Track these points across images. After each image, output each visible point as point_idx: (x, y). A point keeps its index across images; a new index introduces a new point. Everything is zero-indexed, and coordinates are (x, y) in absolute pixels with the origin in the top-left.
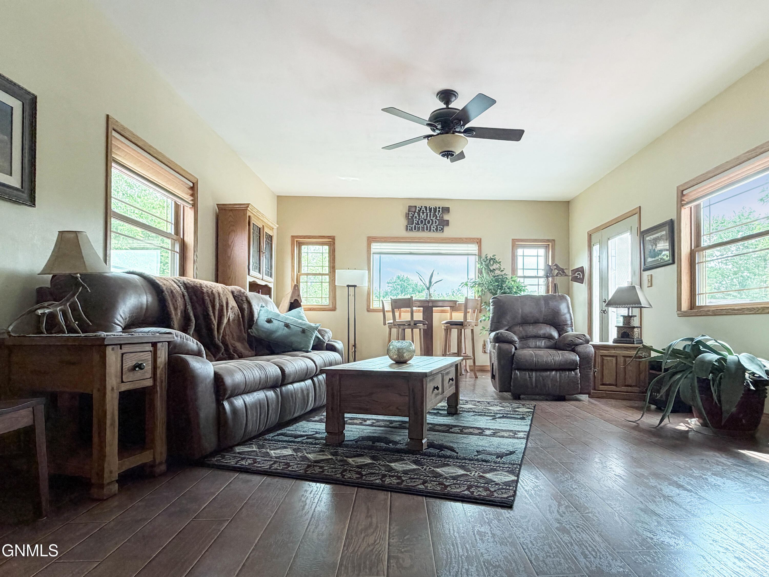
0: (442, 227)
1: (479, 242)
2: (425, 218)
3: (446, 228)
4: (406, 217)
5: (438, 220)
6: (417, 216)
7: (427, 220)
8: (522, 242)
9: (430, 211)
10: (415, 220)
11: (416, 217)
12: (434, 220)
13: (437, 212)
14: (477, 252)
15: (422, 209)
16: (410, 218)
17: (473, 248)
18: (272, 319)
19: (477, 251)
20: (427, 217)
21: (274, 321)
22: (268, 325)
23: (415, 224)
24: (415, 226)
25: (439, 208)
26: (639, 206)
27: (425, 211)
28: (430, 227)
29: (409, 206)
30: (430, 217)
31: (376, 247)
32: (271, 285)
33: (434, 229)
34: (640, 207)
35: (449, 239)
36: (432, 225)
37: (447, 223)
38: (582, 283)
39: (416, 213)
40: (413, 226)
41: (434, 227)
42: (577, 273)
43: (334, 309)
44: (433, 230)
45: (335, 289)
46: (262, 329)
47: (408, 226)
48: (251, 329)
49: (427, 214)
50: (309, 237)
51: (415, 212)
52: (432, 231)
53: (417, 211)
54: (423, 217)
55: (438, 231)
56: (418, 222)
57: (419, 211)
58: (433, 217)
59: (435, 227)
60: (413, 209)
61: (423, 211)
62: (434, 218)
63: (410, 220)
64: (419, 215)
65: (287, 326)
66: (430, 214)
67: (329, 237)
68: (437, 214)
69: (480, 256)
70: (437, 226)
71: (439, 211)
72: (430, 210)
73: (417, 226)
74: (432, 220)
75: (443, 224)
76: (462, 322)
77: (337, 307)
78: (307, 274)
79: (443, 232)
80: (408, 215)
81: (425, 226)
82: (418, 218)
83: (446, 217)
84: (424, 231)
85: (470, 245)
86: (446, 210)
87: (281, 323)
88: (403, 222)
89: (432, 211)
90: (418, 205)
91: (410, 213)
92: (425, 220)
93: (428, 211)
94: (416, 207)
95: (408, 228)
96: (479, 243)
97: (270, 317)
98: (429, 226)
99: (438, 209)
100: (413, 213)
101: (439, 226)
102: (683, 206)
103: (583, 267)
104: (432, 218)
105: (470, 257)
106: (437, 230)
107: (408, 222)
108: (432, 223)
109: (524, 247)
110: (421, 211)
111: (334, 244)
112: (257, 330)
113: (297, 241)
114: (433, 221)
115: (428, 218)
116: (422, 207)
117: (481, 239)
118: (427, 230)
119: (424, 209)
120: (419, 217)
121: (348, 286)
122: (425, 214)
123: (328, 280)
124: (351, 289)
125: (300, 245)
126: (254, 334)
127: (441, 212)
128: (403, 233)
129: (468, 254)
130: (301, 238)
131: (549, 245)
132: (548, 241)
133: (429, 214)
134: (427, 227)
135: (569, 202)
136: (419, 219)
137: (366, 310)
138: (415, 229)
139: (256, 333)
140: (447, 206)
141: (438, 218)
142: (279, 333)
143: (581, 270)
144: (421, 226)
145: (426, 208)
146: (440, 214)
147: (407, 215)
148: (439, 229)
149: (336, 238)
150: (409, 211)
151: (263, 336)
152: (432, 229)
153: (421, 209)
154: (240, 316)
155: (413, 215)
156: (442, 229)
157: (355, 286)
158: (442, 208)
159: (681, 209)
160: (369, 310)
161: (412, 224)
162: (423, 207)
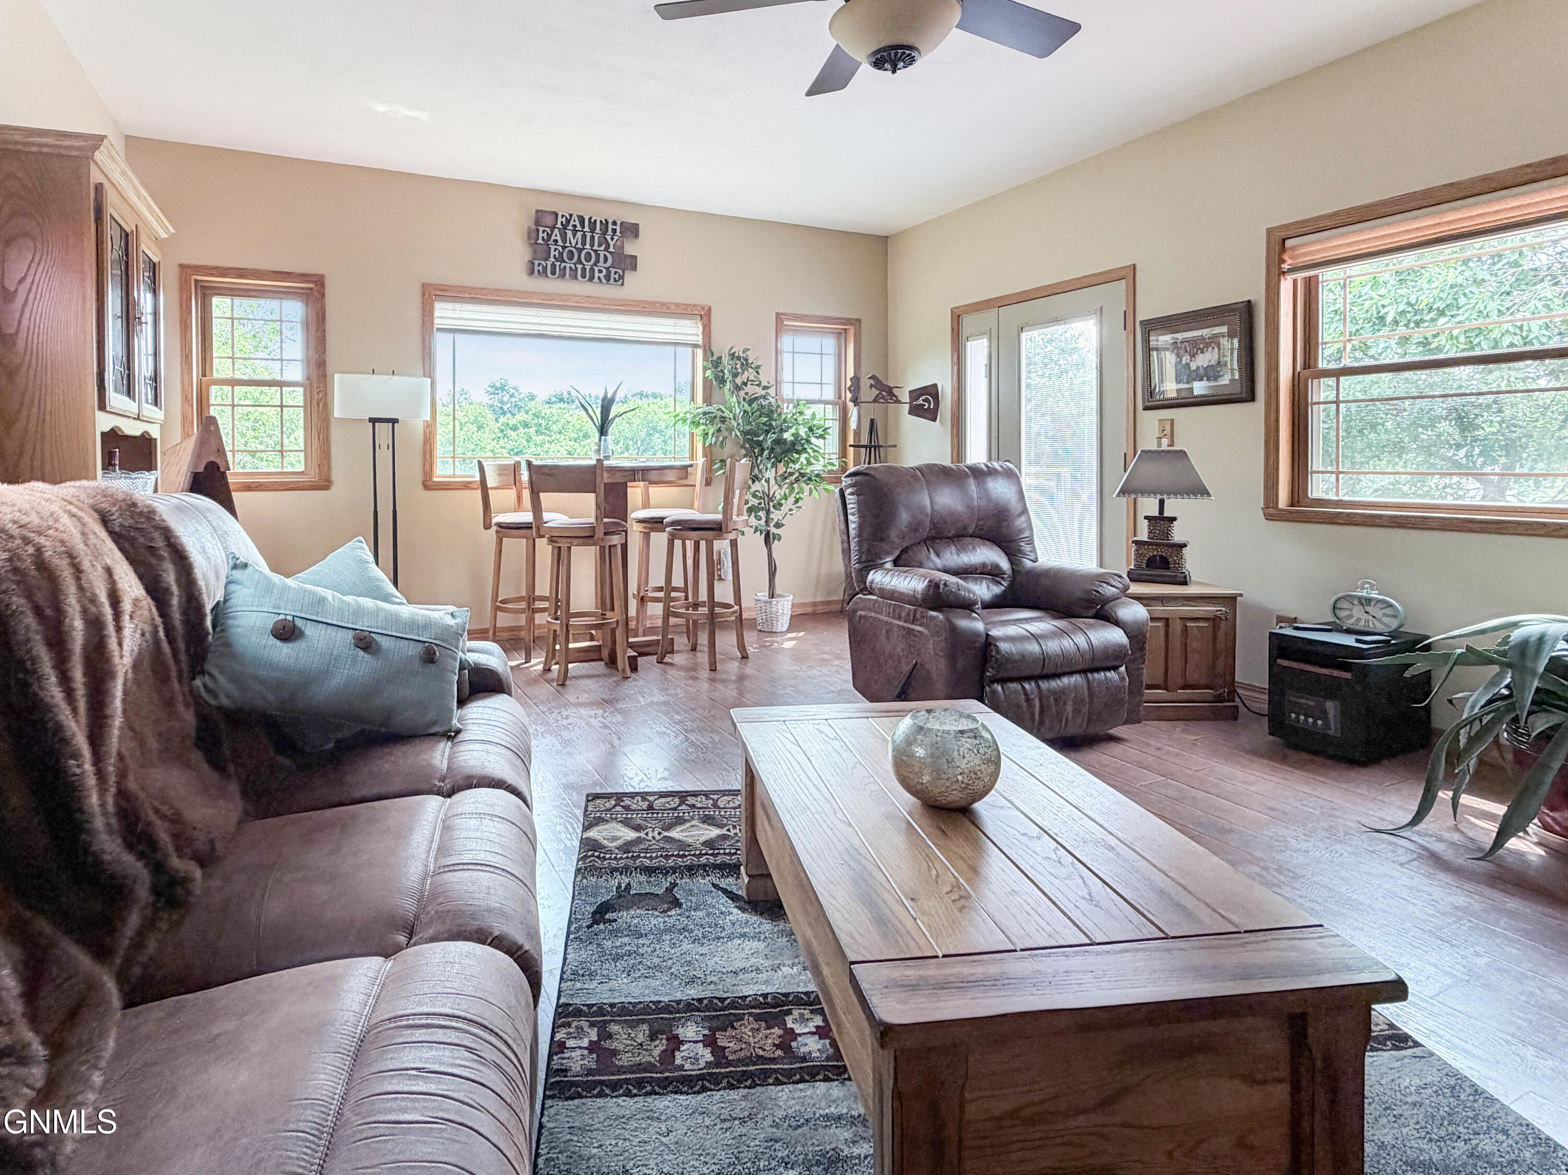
0: (620, 271)
1: (705, 316)
2: (579, 246)
3: (629, 276)
4: (529, 238)
5: (610, 252)
6: (559, 238)
7: (584, 252)
8: (796, 321)
9: (593, 230)
10: (553, 247)
11: (556, 241)
12: (602, 254)
13: (610, 232)
14: (699, 340)
15: (572, 223)
16: (540, 241)
17: (691, 330)
18: (299, 622)
19: (701, 337)
20: (584, 243)
21: (310, 630)
22: (283, 652)
23: (552, 259)
24: (553, 266)
25: (614, 223)
26: (1132, 263)
27: (579, 228)
28: (592, 270)
29: (537, 211)
30: (592, 245)
31: (445, 313)
32: (155, 432)
33: (602, 275)
34: (1134, 265)
35: (638, 303)
36: (595, 264)
37: (632, 263)
38: (934, 420)
39: (556, 231)
40: (549, 263)
41: (600, 271)
42: (923, 397)
43: (324, 484)
44: (599, 278)
45: (327, 428)
46: (262, 672)
47: (536, 262)
48: (203, 672)
49: (584, 236)
50: (241, 273)
51: (553, 228)
52: (596, 280)
53: (559, 225)
54: (574, 243)
55: (612, 281)
56: (561, 254)
57: (565, 227)
58: (600, 246)
59: (604, 271)
60: (549, 221)
61: (575, 226)
62: (602, 248)
63: (539, 248)
64: (564, 238)
65: (365, 643)
66: (592, 238)
67: (304, 277)
68: (608, 238)
69: (707, 348)
70: (607, 269)
71: (614, 231)
72: (593, 225)
73: (558, 264)
74: (596, 251)
75: (623, 266)
76: (720, 524)
77: (334, 478)
78: (234, 383)
79: (622, 284)
80: (534, 235)
81: (579, 267)
82: (560, 243)
83: (630, 249)
84: (576, 277)
85: (682, 322)
86: (632, 230)
87: (341, 634)
88: (520, 252)
89: (598, 230)
90: (563, 209)
91: (541, 229)
92: (580, 251)
93: (586, 229)
94: (556, 215)
95: (536, 268)
96: (705, 319)
97: (288, 612)
98: (588, 268)
99: (610, 227)
100: (548, 230)
101: (613, 270)
102: (1284, 273)
103: (935, 386)
104: (596, 247)
105: (679, 348)
106: (608, 277)
107: (535, 252)
108: (597, 260)
109: (796, 331)
110: (570, 227)
111: (323, 296)
112: (235, 679)
113: (196, 281)
114: (598, 256)
115: (588, 246)
116: (571, 215)
117: (710, 309)
118: (583, 276)
119: (577, 223)
120: (564, 241)
121: (373, 421)
122: (579, 235)
123: (300, 400)
124: (383, 429)
125: (206, 293)
126: (225, 701)
127: (618, 233)
128: (520, 280)
129: (676, 344)
130: (212, 275)
131: (846, 330)
132: (848, 321)
133: (589, 235)
134: (584, 269)
135: (887, 237)
136: (564, 247)
137: (421, 486)
138: (553, 273)
139: (236, 693)
140: (631, 220)
141: (612, 249)
142: (336, 681)
143: (932, 392)
144: (568, 266)
145: (581, 219)
146: (616, 238)
147: (532, 236)
148: (613, 276)
149: (328, 283)
150: (538, 223)
151: (267, 700)
152: (597, 274)
153: (568, 221)
154: (162, 634)
155: (549, 236)
156: (622, 277)
157: (394, 421)
158: (622, 223)
159: (1279, 280)
160: (428, 485)
161: (547, 259)
162: (574, 217)
